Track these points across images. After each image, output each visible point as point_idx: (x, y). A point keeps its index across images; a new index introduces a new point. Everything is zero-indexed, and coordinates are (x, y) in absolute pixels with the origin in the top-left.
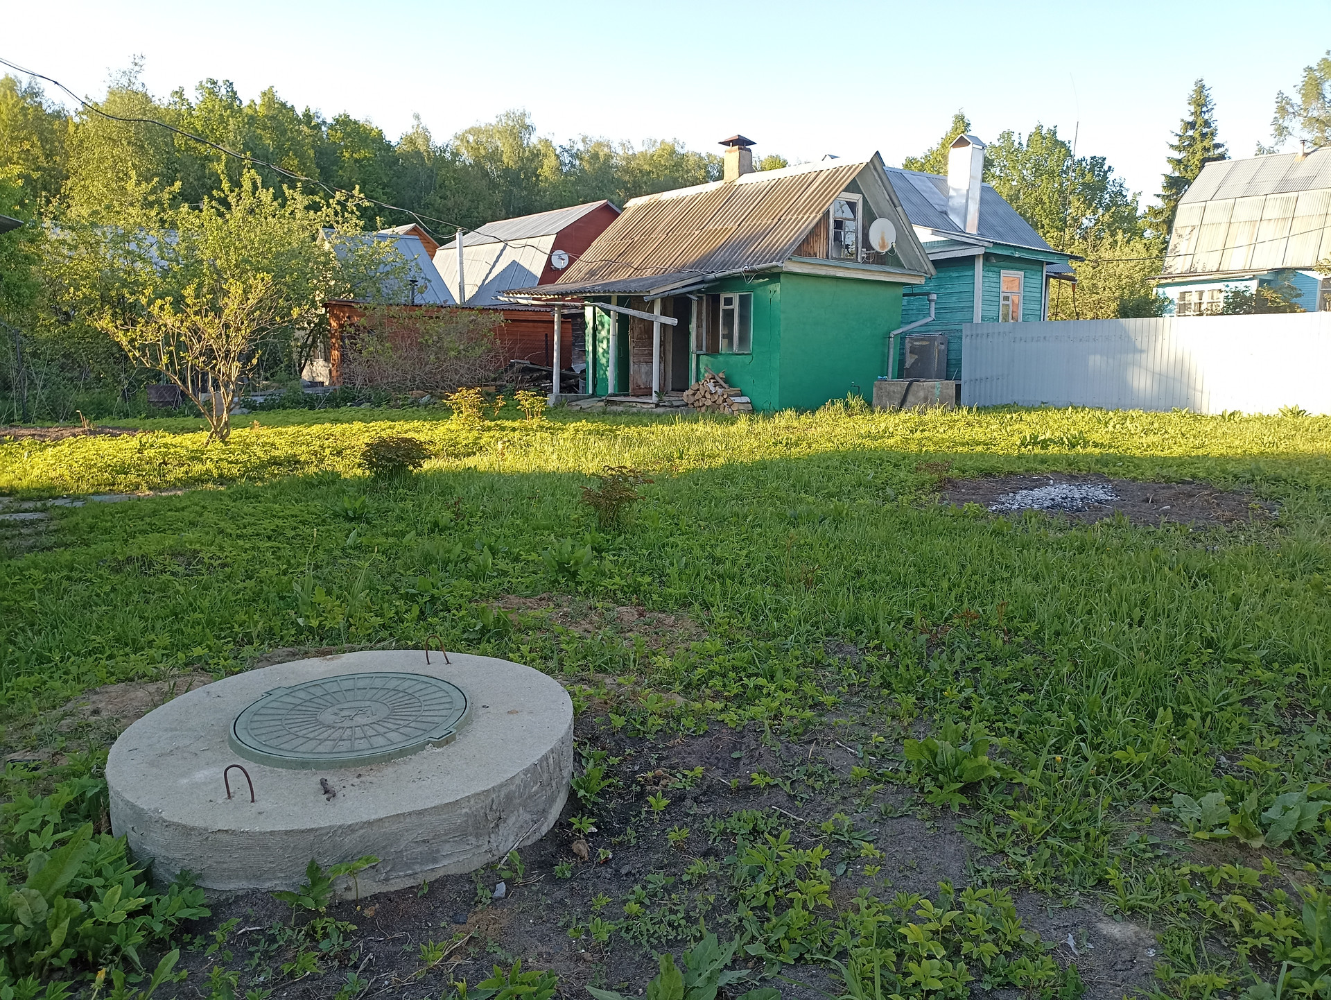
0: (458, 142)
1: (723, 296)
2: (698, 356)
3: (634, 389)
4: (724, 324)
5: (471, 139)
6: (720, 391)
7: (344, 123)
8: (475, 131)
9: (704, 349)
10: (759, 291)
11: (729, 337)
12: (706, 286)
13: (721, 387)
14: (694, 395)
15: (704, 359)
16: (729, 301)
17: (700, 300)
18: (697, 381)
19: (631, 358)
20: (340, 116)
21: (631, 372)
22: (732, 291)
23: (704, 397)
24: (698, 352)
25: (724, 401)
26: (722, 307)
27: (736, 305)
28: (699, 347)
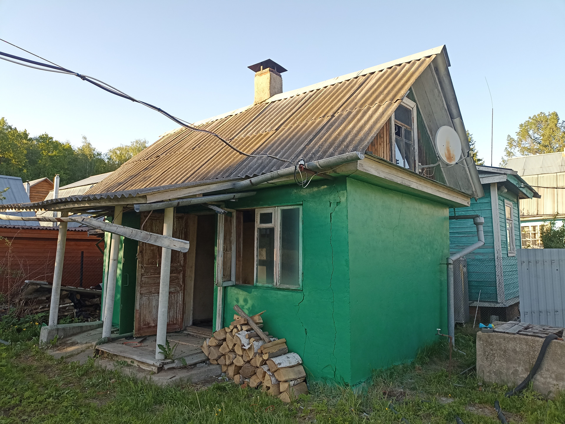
0: (111, 154)
1: (259, 212)
2: (225, 288)
3: (140, 329)
4: (261, 246)
5: (118, 152)
6: (257, 345)
7: (45, 139)
8: (119, 149)
9: (233, 278)
10: (311, 205)
11: (268, 264)
12: (238, 195)
13: (258, 338)
14: (219, 346)
15: (233, 292)
16: (267, 218)
17: (228, 216)
18: (223, 326)
19: (138, 288)
20: (43, 135)
21: (137, 306)
22: (270, 206)
23: (233, 351)
24: (225, 284)
25: (264, 363)
26: (258, 225)
27: (277, 223)
28: (227, 276)
